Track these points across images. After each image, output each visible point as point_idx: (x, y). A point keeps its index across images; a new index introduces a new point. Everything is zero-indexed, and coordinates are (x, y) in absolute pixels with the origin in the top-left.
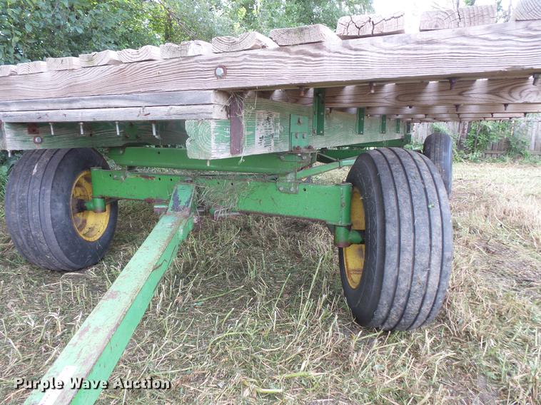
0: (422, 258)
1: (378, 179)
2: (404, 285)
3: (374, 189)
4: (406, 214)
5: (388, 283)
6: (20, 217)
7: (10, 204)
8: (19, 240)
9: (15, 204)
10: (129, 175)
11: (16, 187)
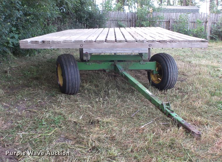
0: (174, 74)
1: (165, 60)
2: (171, 79)
3: (164, 62)
4: (171, 66)
5: (169, 79)
6: (72, 78)
7: (68, 74)
8: (70, 85)
9: (70, 74)
10: (92, 63)
11: (69, 69)
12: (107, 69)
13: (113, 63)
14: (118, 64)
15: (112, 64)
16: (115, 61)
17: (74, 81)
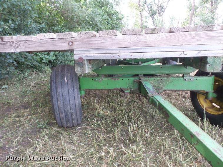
6: (63, 104)
7: (57, 98)
8: (61, 116)
9: (60, 98)
10: (104, 79)
11: (59, 90)
12: (128, 89)
13: (136, 78)
14: (145, 81)
15: (134, 81)
16: (140, 76)
17: (69, 109)
